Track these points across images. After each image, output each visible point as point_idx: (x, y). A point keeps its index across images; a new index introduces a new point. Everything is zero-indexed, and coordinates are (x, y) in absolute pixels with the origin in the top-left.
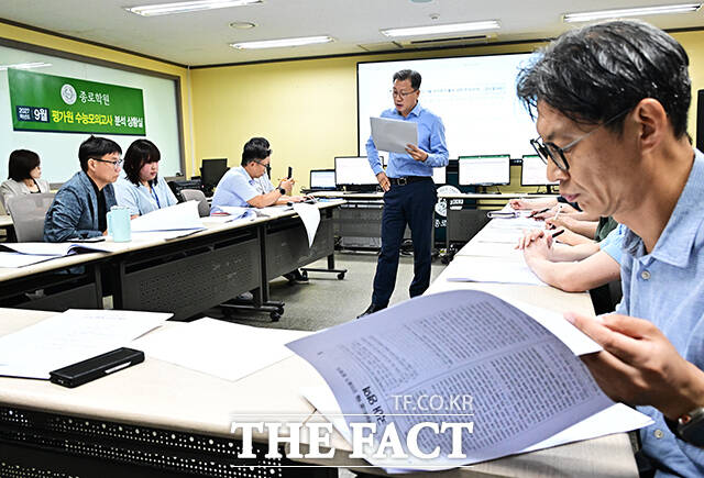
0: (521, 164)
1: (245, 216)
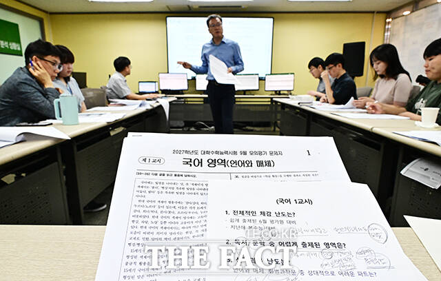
0: (265, 80)
1: (141, 105)
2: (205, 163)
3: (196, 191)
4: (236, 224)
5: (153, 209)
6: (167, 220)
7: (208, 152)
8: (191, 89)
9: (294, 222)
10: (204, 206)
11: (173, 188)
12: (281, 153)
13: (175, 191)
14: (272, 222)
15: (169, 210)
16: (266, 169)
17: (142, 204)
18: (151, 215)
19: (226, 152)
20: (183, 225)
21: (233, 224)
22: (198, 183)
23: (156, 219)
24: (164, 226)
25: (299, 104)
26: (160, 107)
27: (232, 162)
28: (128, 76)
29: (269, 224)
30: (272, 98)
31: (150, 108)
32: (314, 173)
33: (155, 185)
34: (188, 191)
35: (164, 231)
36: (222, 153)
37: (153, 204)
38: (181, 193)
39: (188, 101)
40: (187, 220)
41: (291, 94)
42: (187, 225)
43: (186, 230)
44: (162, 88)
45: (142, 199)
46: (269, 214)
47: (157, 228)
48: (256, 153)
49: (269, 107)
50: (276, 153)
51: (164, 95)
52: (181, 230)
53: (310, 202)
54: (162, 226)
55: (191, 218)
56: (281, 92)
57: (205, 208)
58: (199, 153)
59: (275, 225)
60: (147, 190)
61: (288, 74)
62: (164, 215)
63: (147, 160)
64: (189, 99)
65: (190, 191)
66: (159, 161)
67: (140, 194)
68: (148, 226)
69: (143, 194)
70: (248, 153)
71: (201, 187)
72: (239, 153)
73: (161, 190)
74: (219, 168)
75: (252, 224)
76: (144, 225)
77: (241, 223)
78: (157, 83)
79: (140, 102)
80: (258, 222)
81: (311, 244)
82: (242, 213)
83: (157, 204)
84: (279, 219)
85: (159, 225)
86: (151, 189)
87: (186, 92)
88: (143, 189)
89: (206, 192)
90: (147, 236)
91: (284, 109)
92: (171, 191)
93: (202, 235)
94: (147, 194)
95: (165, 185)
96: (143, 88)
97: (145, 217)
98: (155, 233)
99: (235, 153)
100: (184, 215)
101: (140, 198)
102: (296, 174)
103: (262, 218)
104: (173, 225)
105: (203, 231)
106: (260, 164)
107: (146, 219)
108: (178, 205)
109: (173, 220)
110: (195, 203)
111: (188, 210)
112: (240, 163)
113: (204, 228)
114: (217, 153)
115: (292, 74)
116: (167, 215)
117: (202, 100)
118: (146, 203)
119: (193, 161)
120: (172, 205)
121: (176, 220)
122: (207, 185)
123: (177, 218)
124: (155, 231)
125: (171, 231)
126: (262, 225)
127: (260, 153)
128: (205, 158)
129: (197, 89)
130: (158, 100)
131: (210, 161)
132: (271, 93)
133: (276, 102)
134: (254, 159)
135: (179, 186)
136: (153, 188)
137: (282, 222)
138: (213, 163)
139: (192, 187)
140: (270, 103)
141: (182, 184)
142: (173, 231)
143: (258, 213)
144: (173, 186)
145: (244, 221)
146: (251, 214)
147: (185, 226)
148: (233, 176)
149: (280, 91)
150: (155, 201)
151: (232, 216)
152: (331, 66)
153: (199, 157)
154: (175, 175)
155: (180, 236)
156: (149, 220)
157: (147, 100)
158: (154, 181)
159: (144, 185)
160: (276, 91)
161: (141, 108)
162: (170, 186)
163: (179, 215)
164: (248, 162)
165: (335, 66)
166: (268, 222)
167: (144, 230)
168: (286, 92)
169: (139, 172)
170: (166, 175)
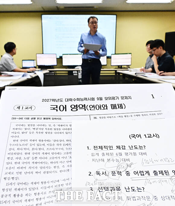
0: (111, 58)
1: (23, 76)
2: (69, 108)
3: (62, 131)
4: (96, 157)
5: (25, 147)
6: (38, 156)
7: (71, 100)
8: (59, 65)
9: (145, 154)
10: (69, 142)
11: (43, 129)
12: (130, 98)
13: (44, 131)
14: (126, 154)
15: (39, 147)
16: (119, 110)
17: (16, 143)
18: (24, 152)
19: (86, 99)
20: (52, 160)
21: (93, 158)
22: (63, 124)
23: (28, 156)
24: (35, 161)
25: (136, 74)
26: (37, 77)
27: (91, 107)
28: (14, 56)
29: (124, 156)
30: (116, 71)
31: (30, 77)
32: (159, 112)
33: (27, 127)
34: (55, 131)
35: (35, 165)
36: (82, 100)
37: (25, 143)
38: (49, 133)
39: (57, 73)
40: (55, 156)
41: (129, 68)
42: (55, 160)
43: (54, 165)
44: (39, 64)
45: (16, 139)
46: (124, 148)
47: (29, 163)
48: (110, 98)
49: (114, 77)
50: (126, 98)
51: (40, 69)
52: (50, 165)
53: (157, 136)
54: (33, 161)
55: (58, 153)
56: (123, 67)
57: (70, 144)
58: (64, 100)
59: (129, 157)
60: (21, 131)
61: (127, 54)
62: (35, 151)
63: (21, 108)
64: (57, 72)
65: (57, 131)
66: (31, 108)
67: (14, 135)
68: (21, 161)
69: (17, 135)
70: (104, 99)
71: (65, 127)
72: (96, 99)
73: (33, 130)
74: (81, 111)
75: (110, 157)
76: (18, 161)
77: (101, 157)
78: (35, 61)
79: (23, 73)
80: (115, 155)
81: (161, 172)
82: (101, 148)
83: (29, 142)
84: (132, 151)
85: (31, 160)
86: (24, 130)
87: (56, 67)
88: (18, 131)
89: (70, 131)
90: (20, 170)
91: (125, 78)
92: (41, 131)
93: (68, 170)
94: (21, 135)
95: (36, 127)
96: (26, 64)
97: (18, 154)
98: (27, 168)
99: (93, 99)
100: (52, 151)
101: (14, 139)
102: (144, 114)
103: (118, 151)
104: (43, 160)
105: (68, 166)
106: (114, 107)
107: (19, 156)
108: (47, 143)
109: (42, 156)
110: (61, 141)
111: (56, 146)
112: (97, 107)
113: (70, 164)
114: (78, 99)
115: (129, 54)
116: (38, 151)
117: (67, 72)
118: (19, 142)
119: (58, 107)
120: (41, 143)
121: (45, 156)
122: (71, 125)
123: (46, 154)
124: (28, 166)
125: (41, 165)
126: (119, 158)
127: (114, 98)
128: (69, 104)
129: (64, 64)
130: (36, 72)
131: (73, 106)
132: (115, 67)
133: (119, 73)
134: (109, 103)
135: (48, 127)
136: (26, 129)
137: (135, 154)
138: (75, 108)
139: (59, 127)
140: (114, 74)
141: (50, 125)
142: (43, 165)
143: (114, 147)
144: (42, 127)
145: (103, 154)
146: (109, 148)
147: (53, 161)
148: (92, 117)
149: (121, 66)
150: (27, 140)
151: (92, 151)
152: (155, 48)
153: (64, 103)
154: (44, 119)
155: (49, 170)
156: (23, 156)
157: (28, 72)
158: (27, 124)
159: (18, 127)
160: (119, 66)
161: (23, 78)
162: (40, 127)
163: (48, 152)
164: (104, 106)
165: (158, 48)
166: (123, 154)
167: (18, 165)
168: (126, 67)
169: (14, 117)
170: (36, 119)
